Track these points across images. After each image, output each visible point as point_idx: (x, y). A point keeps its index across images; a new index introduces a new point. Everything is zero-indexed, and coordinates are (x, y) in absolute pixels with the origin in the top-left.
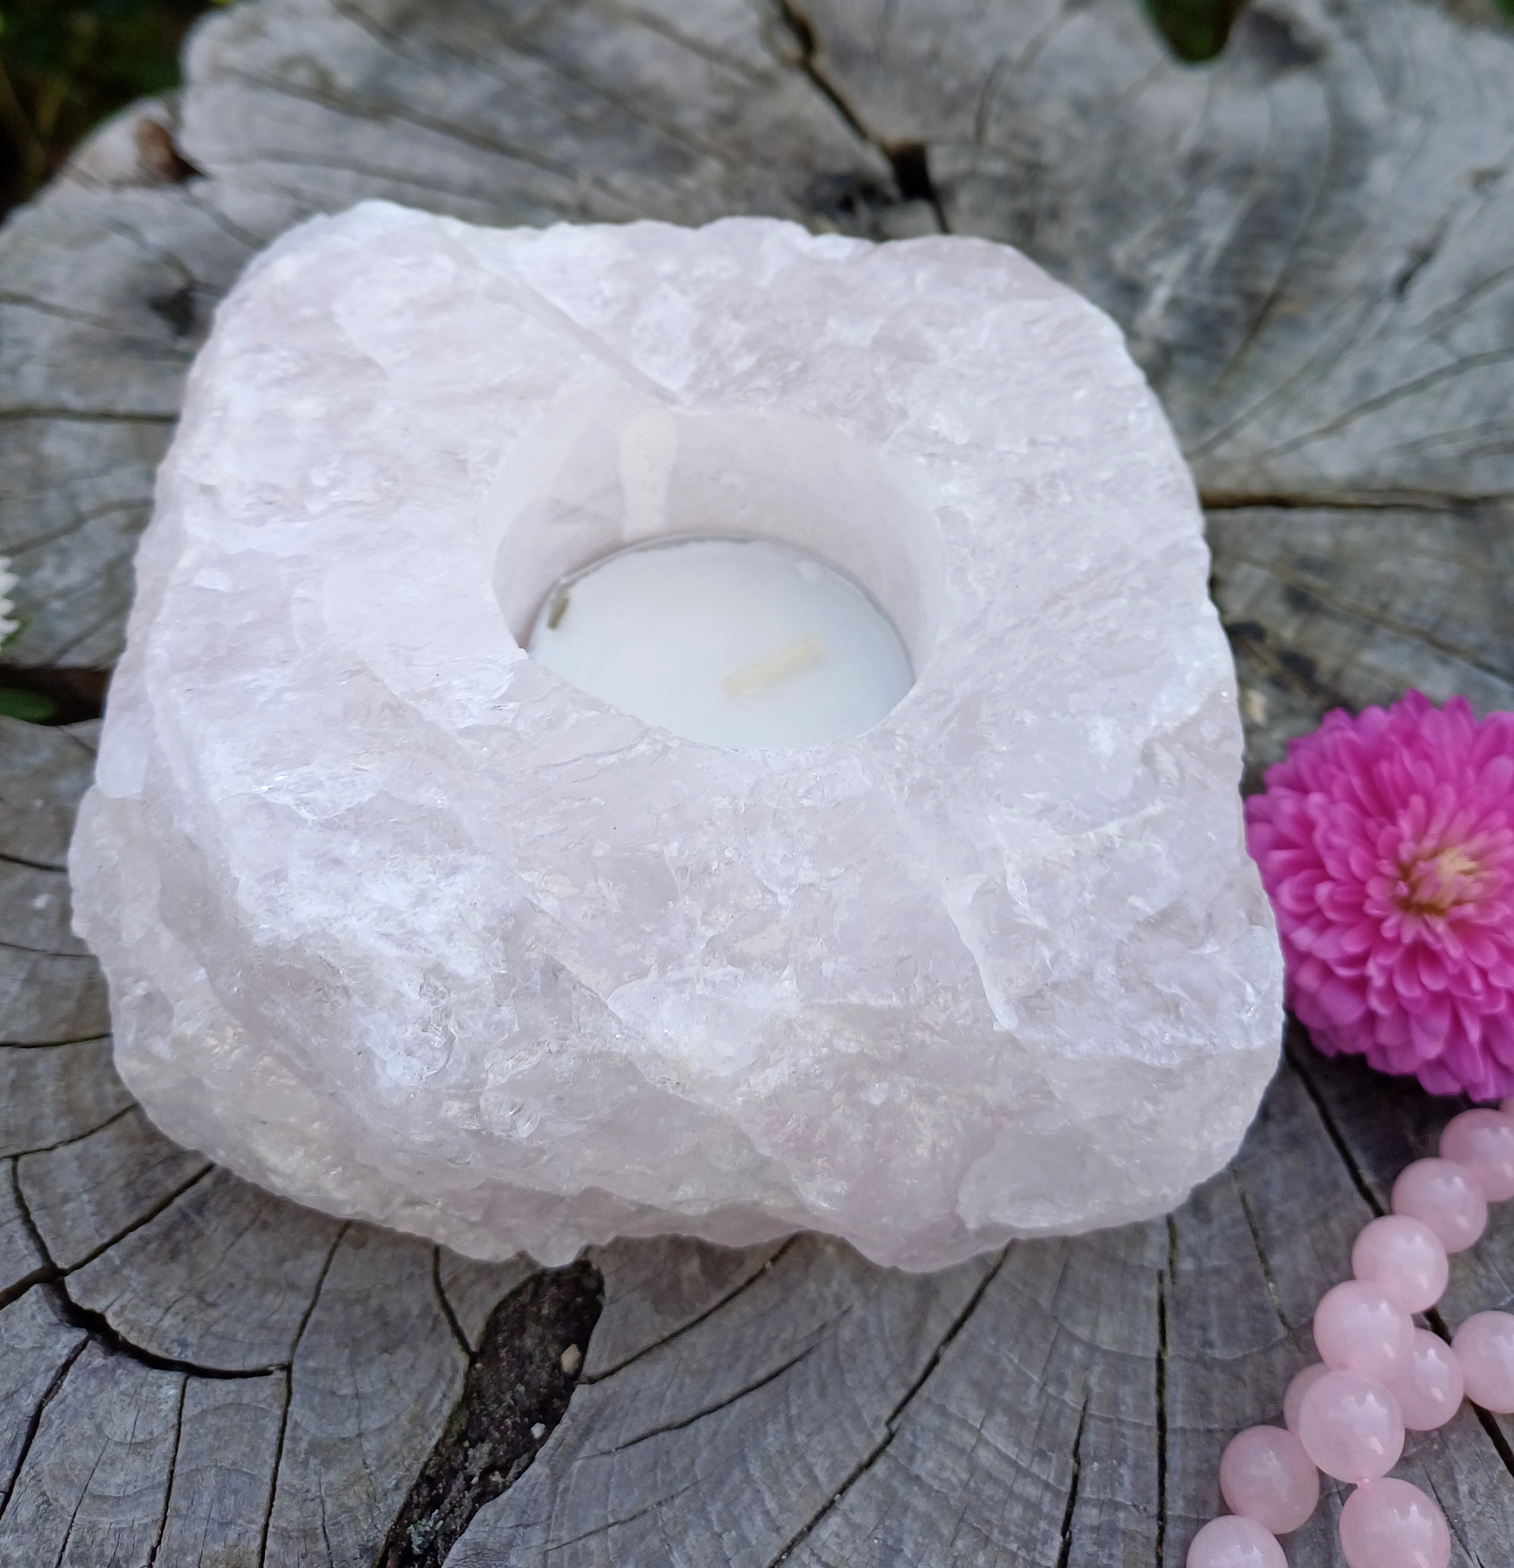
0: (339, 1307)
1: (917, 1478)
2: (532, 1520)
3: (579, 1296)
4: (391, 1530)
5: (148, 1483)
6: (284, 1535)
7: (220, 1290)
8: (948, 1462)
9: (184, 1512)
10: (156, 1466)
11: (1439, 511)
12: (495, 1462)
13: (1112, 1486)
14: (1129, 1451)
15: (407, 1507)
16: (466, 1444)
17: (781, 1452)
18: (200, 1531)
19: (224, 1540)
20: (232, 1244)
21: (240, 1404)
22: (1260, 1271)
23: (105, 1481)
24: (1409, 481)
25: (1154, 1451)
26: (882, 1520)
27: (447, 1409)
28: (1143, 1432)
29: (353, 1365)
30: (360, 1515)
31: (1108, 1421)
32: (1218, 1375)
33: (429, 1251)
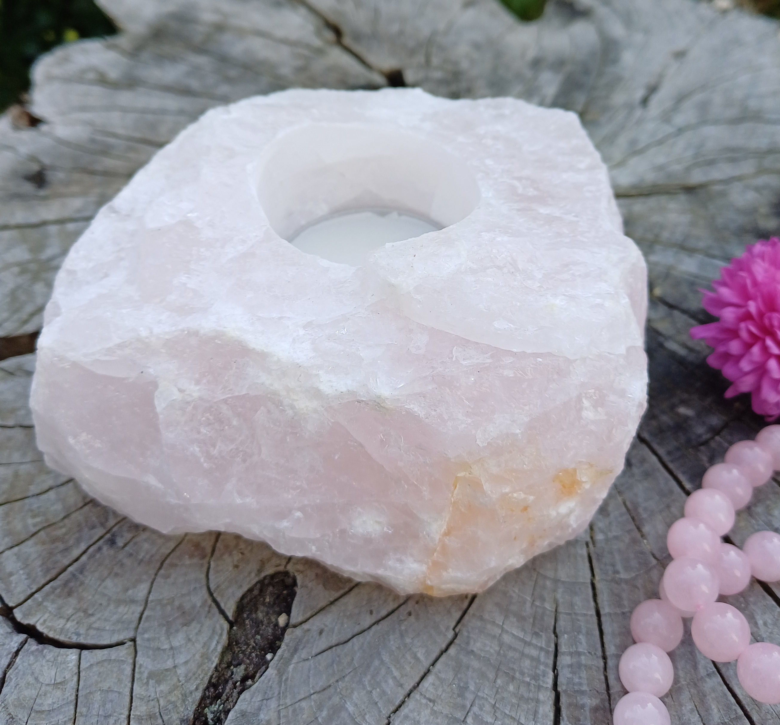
0: (158, 608)
1: (473, 652)
2: (270, 696)
3: (284, 590)
4: (196, 710)
5: (65, 702)
6: (139, 718)
7: (95, 608)
8: (487, 642)
9: (85, 713)
10: (68, 693)
11: (677, 193)
12: (248, 673)
13: (576, 645)
14: (582, 627)
15: (203, 698)
16: (232, 667)
17: (399, 648)
18: (94, 722)
20: (100, 585)
21: (110, 660)
22: (638, 535)
23: (42, 703)
24: (661, 182)
25: (596, 627)
26: (456, 675)
27: (220, 649)
28: (589, 617)
29: (168, 634)
30: (178, 704)
31: (569, 614)
32: (624, 586)
33: (203, 576)
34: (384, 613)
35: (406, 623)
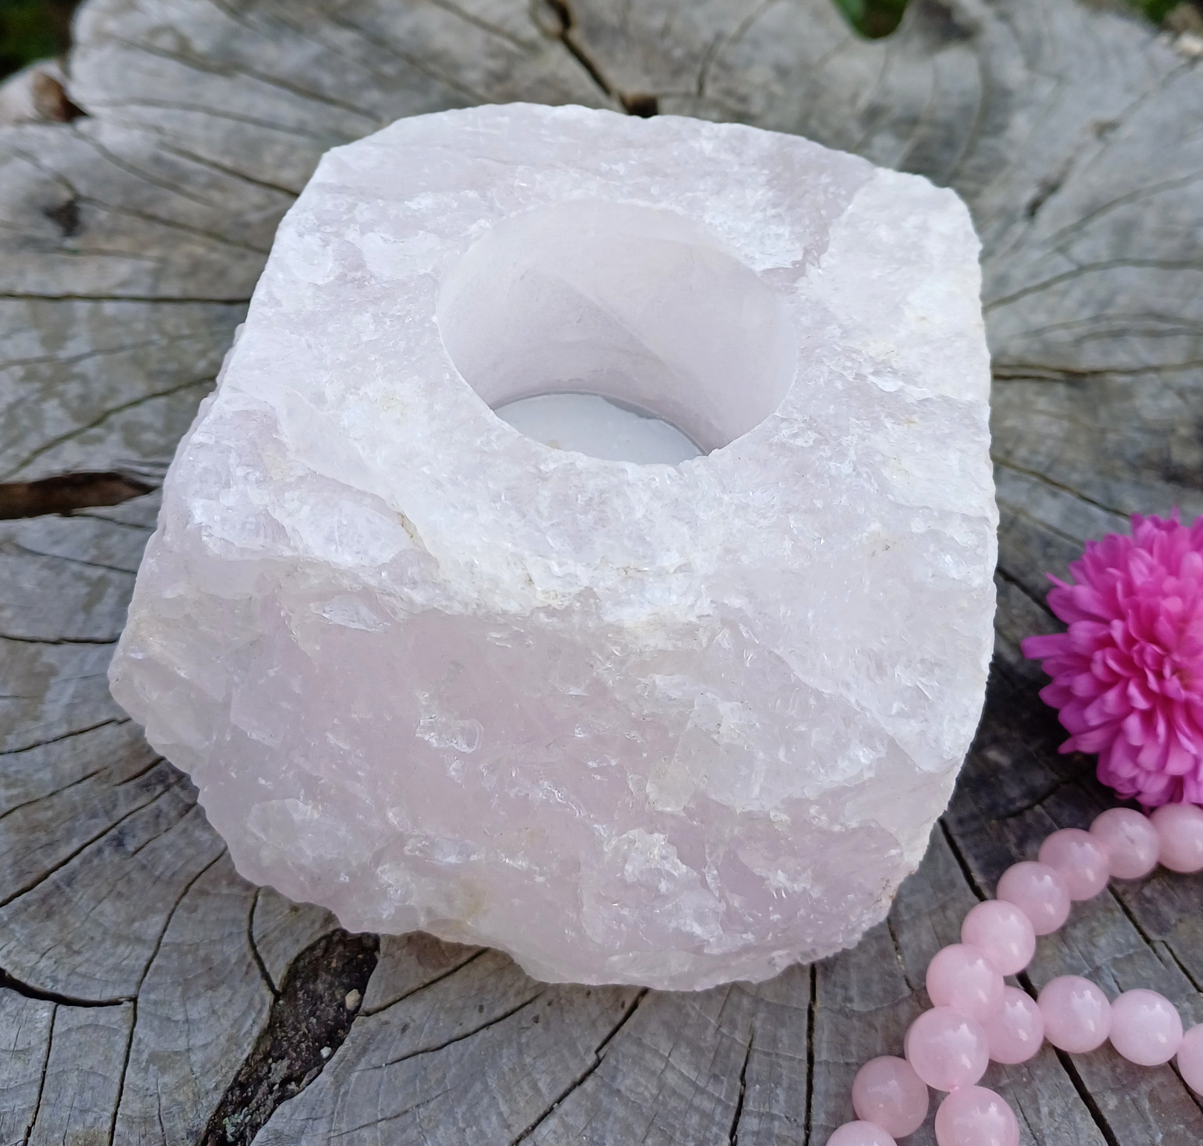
0: (175, 955)
1: (619, 1091)
2: (319, 1115)
3: (359, 954)
4: (211, 1120)
5: (26, 1080)
6: (130, 1121)
7: (84, 942)
8: (642, 1080)
9: (53, 1102)
10: (33, 1067)
11: (1054, 381)
12: (292, 1074)
13: (770, 1102)
14: (784, 1077)
15: (223, 1104)
16: (270, 1061)
17: (513, 1070)
18: (64, 1115)
19: (84, 1123)
20: (94, 908)
21: (97, 1025)
22: (892, 947)
24: (1032, 359)
25: (804, 1079)
26: (590, 1122)
27: (256, 1032)
28: (795, 1063)
29: (185, 999)
30: (187, 1107)
31: (768, 1054)
32: (856, 1022)
33: (245, 916)
34: (499, 1012)
35: (528, 1033)
